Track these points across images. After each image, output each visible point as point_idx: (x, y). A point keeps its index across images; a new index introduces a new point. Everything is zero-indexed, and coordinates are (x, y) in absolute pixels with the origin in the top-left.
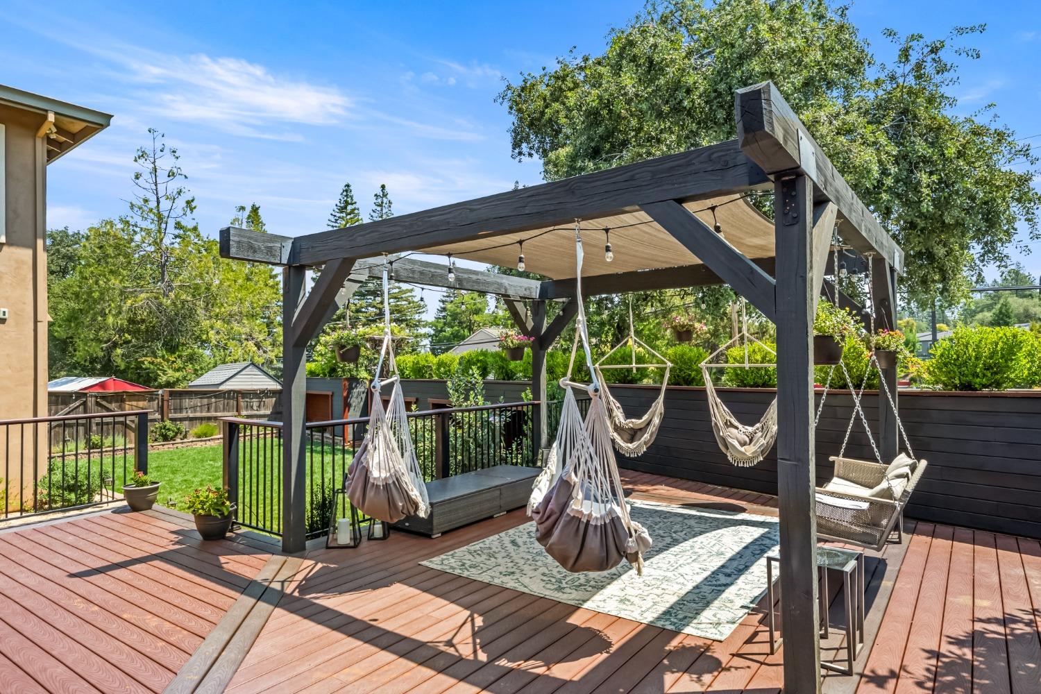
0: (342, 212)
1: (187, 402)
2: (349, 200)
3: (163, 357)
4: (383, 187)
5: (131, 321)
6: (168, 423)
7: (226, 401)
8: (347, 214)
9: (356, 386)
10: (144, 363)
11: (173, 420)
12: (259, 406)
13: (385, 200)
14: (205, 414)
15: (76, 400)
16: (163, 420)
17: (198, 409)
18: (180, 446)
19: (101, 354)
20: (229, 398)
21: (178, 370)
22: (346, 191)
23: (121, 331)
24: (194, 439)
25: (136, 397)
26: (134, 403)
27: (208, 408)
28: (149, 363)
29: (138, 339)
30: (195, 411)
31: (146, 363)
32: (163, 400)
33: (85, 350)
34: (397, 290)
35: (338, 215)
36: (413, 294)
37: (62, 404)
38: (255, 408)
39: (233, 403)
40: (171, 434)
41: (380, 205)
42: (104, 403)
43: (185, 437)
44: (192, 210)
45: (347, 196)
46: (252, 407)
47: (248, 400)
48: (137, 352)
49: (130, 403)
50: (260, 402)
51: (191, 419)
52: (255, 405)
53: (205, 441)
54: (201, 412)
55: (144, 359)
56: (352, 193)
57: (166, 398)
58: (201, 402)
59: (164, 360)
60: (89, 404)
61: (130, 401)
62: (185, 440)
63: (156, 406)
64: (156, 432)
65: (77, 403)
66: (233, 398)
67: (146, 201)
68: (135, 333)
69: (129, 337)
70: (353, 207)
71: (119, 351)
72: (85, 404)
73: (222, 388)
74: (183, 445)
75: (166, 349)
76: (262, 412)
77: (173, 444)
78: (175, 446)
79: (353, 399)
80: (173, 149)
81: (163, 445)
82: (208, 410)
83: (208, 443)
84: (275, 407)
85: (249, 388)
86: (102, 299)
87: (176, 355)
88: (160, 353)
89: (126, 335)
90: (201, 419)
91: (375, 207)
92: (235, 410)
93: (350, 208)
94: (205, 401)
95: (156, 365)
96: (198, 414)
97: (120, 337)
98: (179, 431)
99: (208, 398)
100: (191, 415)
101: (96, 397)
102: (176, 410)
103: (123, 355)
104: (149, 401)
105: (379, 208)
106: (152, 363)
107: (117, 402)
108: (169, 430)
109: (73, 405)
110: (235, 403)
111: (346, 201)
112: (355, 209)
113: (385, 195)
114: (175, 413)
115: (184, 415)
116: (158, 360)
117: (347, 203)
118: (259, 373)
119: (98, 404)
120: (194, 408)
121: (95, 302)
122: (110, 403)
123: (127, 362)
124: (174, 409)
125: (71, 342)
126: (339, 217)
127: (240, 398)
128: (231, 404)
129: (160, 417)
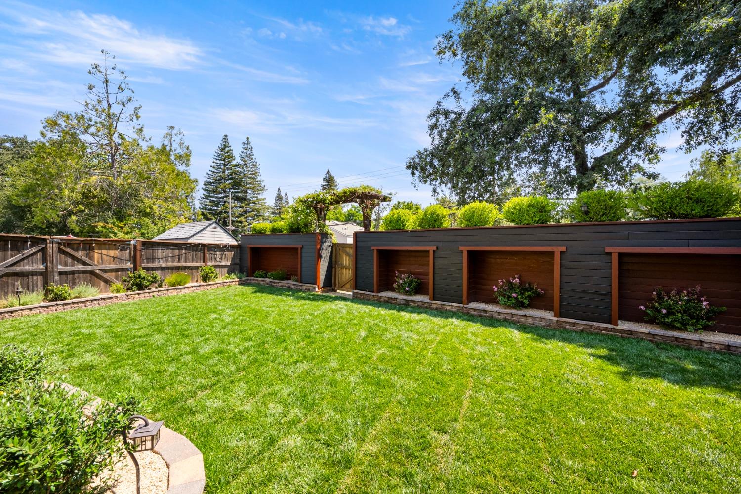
0: (222, 151)
1: (159, 253)
2: (227, 144)
3: (114, 223)
4: (248, 139)
5: (85, 196)
6: (143, 273)
7: (194, 253)
8: (225, 153)
9: (325, 241)
10: (97, 227)
11: (147, 269)
12: (221, 258)
13: (249, 146)
14: (176, 264)
15: (32, 246)
16: (135, 269)
17: (170, 259)
18: (156, 294)
19: (57, 220)
20: (197, 251)
21: (127, 233)
22: (225, 139)
23: (76, 203)
24: (170, 288)
25: (107, 246)
26: (104, 252)
27: (179, 259)
28: (102, 227)
29: (90, 210)
30: (167, 261)
31: (99, 227)
32: (135, 250)
33: (42, 215)
34: (255, 199)
35: (220, 152)
36: (265, 201)
37: (12, 250)
38: (218, 260)
39: (200, 255)
40: (145, 282)
41: (246, 149)
42: (69, 250)
43: (160, 286)
44: (138, 118)
45: (225, 142)
46: (216, 259)
47: (213, 253)
48: (90, 220)
49: (100, 252)
50: (222, 255)
51: (162, 269)
52: (218, 257)
53: (180, 289)
54: (173, 262)
55: (97, 224)
56: (229, 141)
57: (138, 248)
58: (172, 253)
59: (114, 225)
60: (50, 251)
61: (99, 250)
62: (160, 289)
63: (128, 255)
64: (129, 281)
65: (34, 250)
66: (200, 251)
67: (100, 102)
68: (89, 205)
69: (83, 208)
70: (229, 149)
71: (74, 218)
72: (44, 251)
73: (190, 241)
74: (160, 293)
75: (116, 218)
76: (224, 263)
77: (149, 293)
78: (151, 295)
79: (323, 251)
80: (121, 70)
81: (139, 294)
82: (179, 261)
83: (183, 290)
84: (233, 259)
85: (213, 242)
86: (59, 175)
87: (124, 223)
88: (110, 221)
89: (80, 206)
90: (172, 269)
91: (242, 150)
92: (202, 261)
93: (227, 149)
94: (176, 252)
95: (108, 229)
96: (170, 264)
97: (75, 207)
98: (154, 280)
99: (178, 249)
100: (163, 265)
101: (60, 244)
102: (148, 260)
103: (77, 221)
104: (121, 251)
105: (245, 151)
106: (105, 227)
107: (84, 249)
108: (144, 278)
109: (27, 252)
110: (202, 255)
111: (225, 145)
112: (230, 150)
113: (249, 143)
114: (148, 263)
115: (156, 264)
116: (110, 225)
117: (225, 146)
118: (221, 230)
119: (61, 251)
120: (166, 258)
121: (52, 177)
122: (77, 250)
123: (81, 227)
124: (146, 259)
125: (29, 211)
126: (220, 154)
127: (206, 251)
128: (199, 255)
129: (132, 266)
